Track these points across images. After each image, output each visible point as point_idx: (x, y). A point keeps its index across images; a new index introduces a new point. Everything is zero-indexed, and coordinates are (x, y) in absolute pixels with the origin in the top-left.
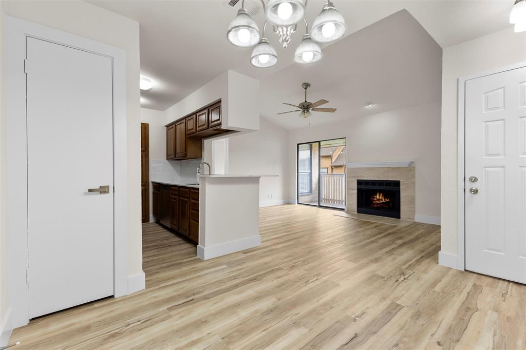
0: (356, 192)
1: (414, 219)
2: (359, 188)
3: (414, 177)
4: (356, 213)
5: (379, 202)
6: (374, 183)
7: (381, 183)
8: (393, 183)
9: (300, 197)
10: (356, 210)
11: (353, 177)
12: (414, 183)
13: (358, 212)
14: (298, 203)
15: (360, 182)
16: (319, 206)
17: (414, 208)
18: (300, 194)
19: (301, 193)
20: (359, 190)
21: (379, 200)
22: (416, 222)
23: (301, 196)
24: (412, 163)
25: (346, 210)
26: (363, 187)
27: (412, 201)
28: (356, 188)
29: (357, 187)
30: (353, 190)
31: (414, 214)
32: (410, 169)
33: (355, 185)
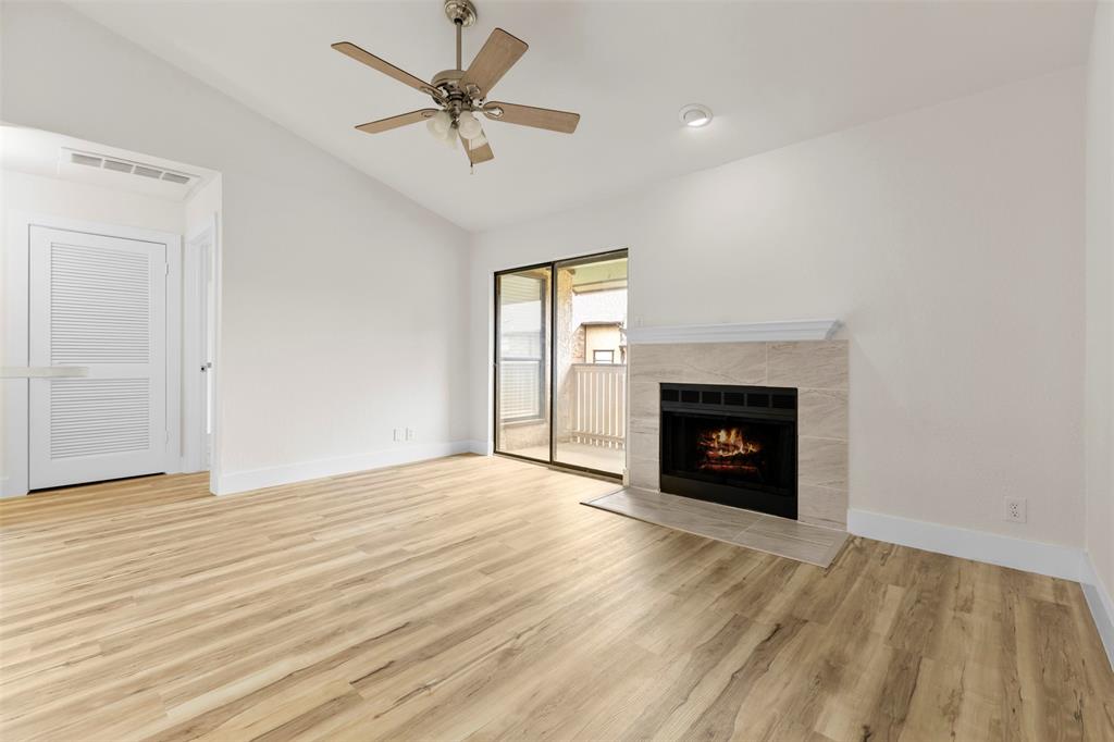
0: (656, 422)
1: (845, 524)
2: (665, 409)
3: (843, 376)
4: (657, 491)
5: (725, 454)
6: (711, 394)
7: (734, 395)
8: (774, 396)
9: (502, 434)
10: (658, 484)
11: (647, 374)
12: (843, 400)
13: (664, 488)
14: (495, 452)
15: (669, 392)
16: (552, 464)
17: (844, 483)
18: (502, 424)
19: (506, 420)
20: (667, 420)
21: (726, 447)
22: (852, 539)
23: (506, 427)
24: (839, 325)
25: (626, 480)
26: (679, 407)
27: (838, 462)
28: (658, 411)
29: (661, 407)
30: (649, 415)
31: (846, 506)
32: (832, 348)
33: (654, 402)
